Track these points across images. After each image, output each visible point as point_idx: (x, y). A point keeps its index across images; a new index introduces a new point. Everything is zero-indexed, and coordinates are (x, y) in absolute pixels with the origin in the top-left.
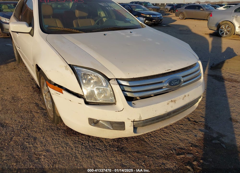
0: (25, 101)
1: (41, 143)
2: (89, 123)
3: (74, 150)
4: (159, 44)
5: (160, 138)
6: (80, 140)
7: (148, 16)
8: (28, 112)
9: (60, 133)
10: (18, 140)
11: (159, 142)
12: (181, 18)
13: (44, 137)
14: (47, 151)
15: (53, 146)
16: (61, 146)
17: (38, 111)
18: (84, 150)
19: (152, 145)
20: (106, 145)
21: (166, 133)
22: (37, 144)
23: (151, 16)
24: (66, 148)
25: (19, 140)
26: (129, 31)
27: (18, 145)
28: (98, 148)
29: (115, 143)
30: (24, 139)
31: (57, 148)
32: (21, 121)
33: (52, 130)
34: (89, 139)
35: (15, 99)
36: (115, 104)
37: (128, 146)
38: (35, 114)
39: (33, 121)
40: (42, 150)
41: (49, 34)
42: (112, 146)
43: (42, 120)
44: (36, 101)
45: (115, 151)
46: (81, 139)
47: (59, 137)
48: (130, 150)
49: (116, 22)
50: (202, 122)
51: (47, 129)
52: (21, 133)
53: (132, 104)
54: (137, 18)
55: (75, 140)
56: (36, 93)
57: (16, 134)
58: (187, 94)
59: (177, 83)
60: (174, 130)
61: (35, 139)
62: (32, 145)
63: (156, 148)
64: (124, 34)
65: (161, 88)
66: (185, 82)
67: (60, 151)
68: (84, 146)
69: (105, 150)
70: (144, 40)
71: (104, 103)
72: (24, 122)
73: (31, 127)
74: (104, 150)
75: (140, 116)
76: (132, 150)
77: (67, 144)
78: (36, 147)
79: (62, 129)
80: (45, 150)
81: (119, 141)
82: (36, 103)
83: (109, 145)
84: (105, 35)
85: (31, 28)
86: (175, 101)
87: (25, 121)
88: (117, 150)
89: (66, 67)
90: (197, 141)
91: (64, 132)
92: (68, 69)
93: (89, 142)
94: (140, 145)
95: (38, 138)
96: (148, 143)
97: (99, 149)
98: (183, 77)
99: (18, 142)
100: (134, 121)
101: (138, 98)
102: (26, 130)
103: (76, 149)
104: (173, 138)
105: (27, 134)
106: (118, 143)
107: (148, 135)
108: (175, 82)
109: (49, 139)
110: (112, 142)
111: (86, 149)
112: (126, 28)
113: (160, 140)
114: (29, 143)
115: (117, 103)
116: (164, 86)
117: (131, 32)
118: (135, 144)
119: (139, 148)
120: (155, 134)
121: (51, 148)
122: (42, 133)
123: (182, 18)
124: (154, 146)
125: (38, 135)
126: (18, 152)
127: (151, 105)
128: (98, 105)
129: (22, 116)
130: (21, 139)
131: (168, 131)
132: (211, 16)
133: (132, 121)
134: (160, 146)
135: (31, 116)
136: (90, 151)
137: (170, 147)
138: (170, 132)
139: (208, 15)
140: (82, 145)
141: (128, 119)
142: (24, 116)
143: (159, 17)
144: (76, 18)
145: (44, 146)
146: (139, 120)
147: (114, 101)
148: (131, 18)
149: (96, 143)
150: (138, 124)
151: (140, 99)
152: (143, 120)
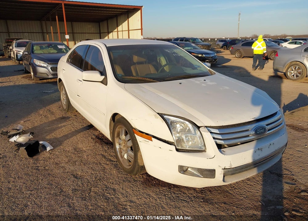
0: (90, 152)
1: (122, 194)
2: (179, 170)
3: (159, 201)
4: (237, 92)
5: (245, 190)
6: (161, 192)
7: (200, 56)
8: (97, 164)
9: (138, 185)
10: (97, 191)
11: (244, 194)
12: (237, 57)
13: (122, 188)
14: (131, 201)
15: (136, 197)
16: (144, 197)
17: (108, 163)
18: (169, 201)
19: (238, 196)
20: (190, 196)
21: (250, 186)
22: (118, 195)
23: (204, 55)
24: (149, 198)
25: (99, 191)
26: (202, 79)
27: (100, 196)
28: (182, 199)
29: (199, 194)
30: (103, 190)
31: (140, 199)
32: (93, 173)
33: (129, 181)
34: (170, 191)
35: (78, 150)
36: (205, 151)
37: (213, 197)
38: (105, 166)
39: (106, 173)
40: (126, 200)
41: (125, 83)
42: (196, 197)
43: (115, 172)
44: (101, 152)
45: (201, 201)
46: (162, 190)
47: (139, 188)
48: (216, 201)
49: (184, 69)
50: (287, 175)
51: (124, 181)
52: (97, 184)
53: (222, 151)
54: (204, 64)
55: (157, 192)
56: (97, 144)
57: (93, 185)
58: (272, 142)
59: (262, 131)
60: (258, 182)
61: (114, 190)
62: (114, 195)
63: (243, 200)
64: (198, 82)
65: (248, 136)
66: (269, 130)
67: (145, 201)
68: (167, 197)
69: (191, 201)
70: (222, 89)
71: (194, 150)
72: (96, 174)
73: (105, 178)
74: (189, 201)
75: (231, 163)
76: (219, 201)
77: (149, 195)
78: (118, 197)
79: (139, 181)
80: (129, 201)
81: (202, 193)
82: (102, 155)
83: (193, 196)
84: (180, 83)
85: (103, 77)
86: (261, 150)
87: (98, 173)
88: (203, 201)
89: (155, 116)
90: (285, 193)
91: (142, 184)
92: (158, 118)
93: (171, 193)
94: (225, 196)
95: (117, 189)
96: (233, 195)
97: (184, 200)
98: (267, 125)
99: (98, 193)
100: (224, 169)
101: (226, 146)
102: (102, 181)
103: (160, 200)
104: (259, 191)
105: (104, 185)
106: (202, 194)
107: (232, 188)
108: (261, 130)
109: (128, 190)
110: (195, 193)
111: (170, 200)
112: (196, 75)
113: (245, 192)
114: (109, 194)
115: (207, 151)
116: (251, 134)
117: (205, 80)
118: (220, 195)
119: (226, 200)
120: (238, 186)
121: (134, 199)
122: (119, 185)
123: (239, 57)
124: (240, 198)
125: (116, 187)
126: (102, 202)
127: (241, 152)
128: (188, 152)
129: (92, 168)
130: (100, 190)
131: (251, 183)
132: (277, 55)
133: (222, 169)
134: (247, 197)
135: (101, 168)
136: (175, 202)
137: (258, 199)
138: (254, 185)
139: (271, 54)
140: (165, 195)
141: (219, 166)
142: (94, 167)
143: (213, 57)
144: (134, 64)
145: (126, 197)
146: (229, 168)
147: (204, 149)
148: (198, 64)
149: (179, 195)
150: (228, 172)
151: (228, 147)
152: (233, 168)
